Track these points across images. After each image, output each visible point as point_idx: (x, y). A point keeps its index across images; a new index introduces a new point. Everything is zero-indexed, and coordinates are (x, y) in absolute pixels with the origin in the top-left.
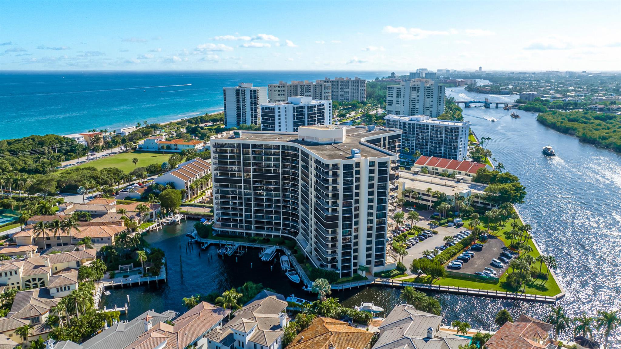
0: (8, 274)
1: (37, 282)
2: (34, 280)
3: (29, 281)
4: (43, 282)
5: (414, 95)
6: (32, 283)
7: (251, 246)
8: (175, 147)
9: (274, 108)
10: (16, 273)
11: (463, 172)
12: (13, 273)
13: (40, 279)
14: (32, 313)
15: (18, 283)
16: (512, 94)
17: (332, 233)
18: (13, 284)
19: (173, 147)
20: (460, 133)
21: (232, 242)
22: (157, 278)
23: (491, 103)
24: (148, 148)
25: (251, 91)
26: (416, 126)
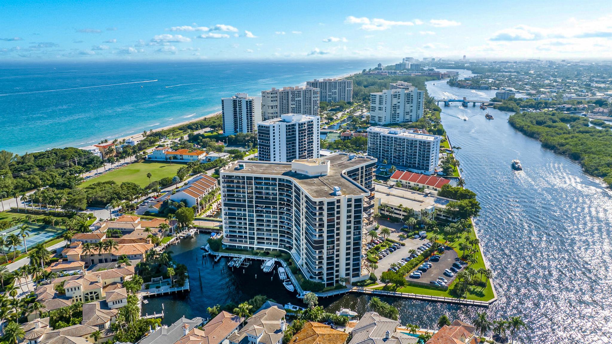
0: (73, 289)
1: (93, 295)
2: (91, 293)
3: (87, 294)
4: (98, 295)
5: (395, 101)
6: (90, 295)
7: (255, 258)
8: (181, 157)
9: (269, 127)
10: (78, 288)
11: (431, 187)
12: (77, 289)
13: (95, 293)
14: (99, 322)
15: (80, 296)
16: (491, 89)
17: (319, 253)
18: (76, 297)
19: (179, 157)
20: (432, 146)
21: (239, 255)
22: (183, 289)
23: (469, 102)
24: (156, 158)
25: (247, 102)
26: (393, 139)
